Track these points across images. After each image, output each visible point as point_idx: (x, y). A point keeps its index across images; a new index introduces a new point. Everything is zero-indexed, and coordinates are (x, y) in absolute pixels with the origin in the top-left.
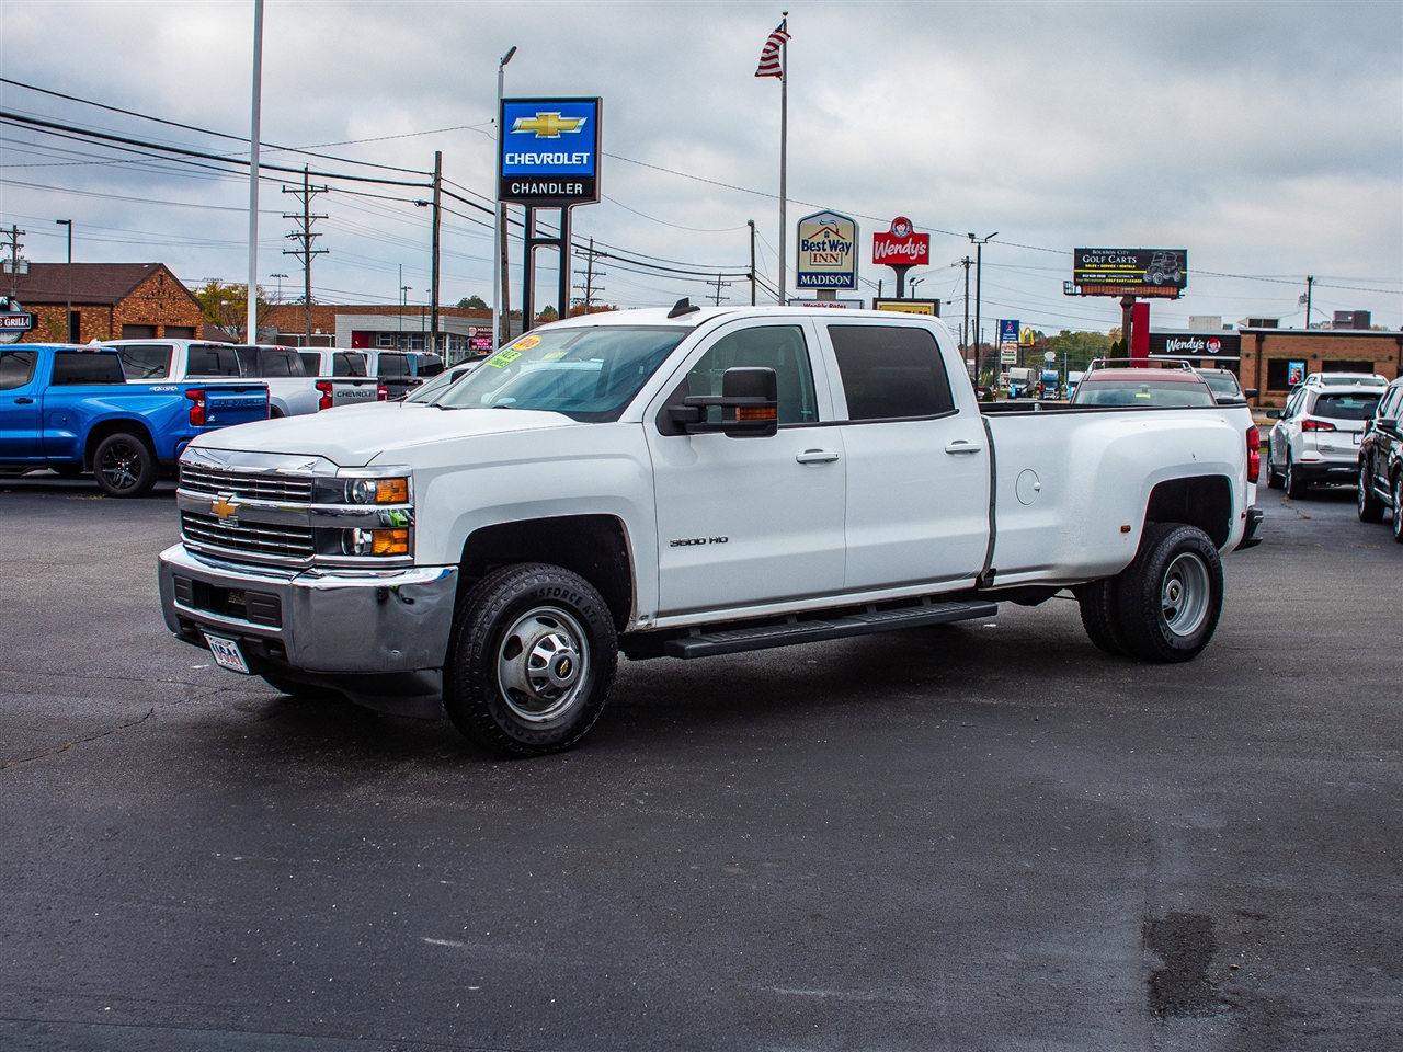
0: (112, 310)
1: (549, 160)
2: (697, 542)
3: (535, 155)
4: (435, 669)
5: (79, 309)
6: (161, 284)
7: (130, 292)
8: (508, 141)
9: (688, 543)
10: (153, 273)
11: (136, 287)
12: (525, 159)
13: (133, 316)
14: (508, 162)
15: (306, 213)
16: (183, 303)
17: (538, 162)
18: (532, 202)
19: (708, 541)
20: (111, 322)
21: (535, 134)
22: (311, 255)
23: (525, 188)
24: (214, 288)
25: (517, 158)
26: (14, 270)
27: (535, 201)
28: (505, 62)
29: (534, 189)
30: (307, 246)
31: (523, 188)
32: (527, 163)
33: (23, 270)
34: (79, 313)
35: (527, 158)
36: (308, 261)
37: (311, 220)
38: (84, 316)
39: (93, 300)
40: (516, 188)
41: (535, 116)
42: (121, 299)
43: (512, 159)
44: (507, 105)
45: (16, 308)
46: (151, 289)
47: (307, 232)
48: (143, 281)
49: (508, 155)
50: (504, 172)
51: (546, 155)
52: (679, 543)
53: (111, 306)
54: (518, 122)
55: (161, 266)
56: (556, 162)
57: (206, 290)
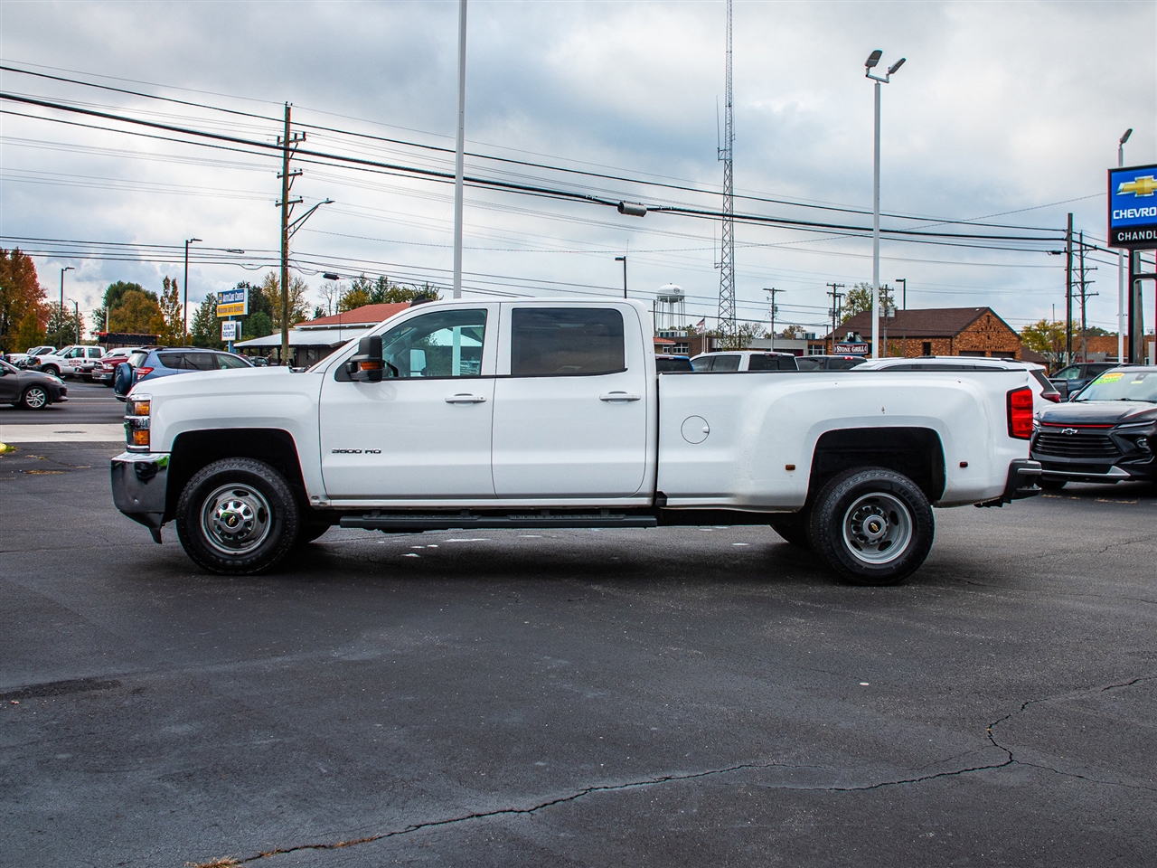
0: (951, 341)
1: (1146, 213)
2: (354, 452)
3: (1135, 210)
4: (160, 513)
5: (930, 340)
6: (988, 322)
7: (964, 329)
8: (1115, 201)
9: (347, 452)
10: (982, 314)
11: (969, 324)
12: (1128, 214)
13: (966, 344)
14: (1115, 217)
15: (1082, 266)
16: (1005, 335)
17: (1137, 216)
18: (1134, 246)
19: (363, 452)
20: (951, 349)
21: (1134, 194)
22: (1086, 297)
23: (1128, 236)
24: (1043, 324)
25: (1121, 214)
26: (886, 315)
27: (1135, 245)
28: (1123, 140)
29: (1135, 237)
30: (1083, 291)
31: (1126, 236)
32: (1129, 217)
33: (892, 315)
34: (930, 343)
35: (1129, 213)
36: (1083, 301)
37: (1085, 271)
38: (933, 345)
39: (940, 334)
40: (1121, 237)
41: (1133, 180)
42: (958, 333)
43: (1118, 214)
44: (1113, 174)
45: (859, 340)
46: (980, 325)
47: (1083, 280)
48: (975, 320)
49: (1115, 212)
50: (1113, 225)
51: (1143, 209)
52: (338, 452)
53: (951, 338)
54: (1122, 186)
55: (988, 308)
56: (1151, 215)
57: (1038, 326)
